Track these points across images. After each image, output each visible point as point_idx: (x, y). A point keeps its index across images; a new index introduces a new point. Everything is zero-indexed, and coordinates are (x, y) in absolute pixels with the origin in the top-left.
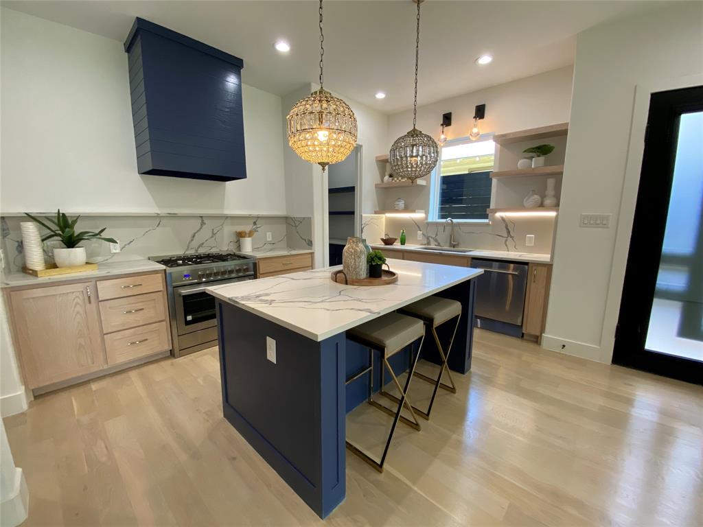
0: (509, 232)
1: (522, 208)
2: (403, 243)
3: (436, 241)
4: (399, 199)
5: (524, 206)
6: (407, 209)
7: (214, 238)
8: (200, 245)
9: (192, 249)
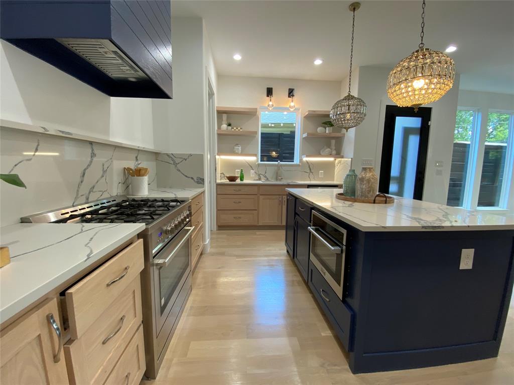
0: (310, 170)
1: (319, 154)
2: (242, 180)
3: (265, 177)
4: (237, 144)
5: (320, 154)
6: (243, 154)
7: (104, 177)
8: (91, 189)
9: (82, 195)
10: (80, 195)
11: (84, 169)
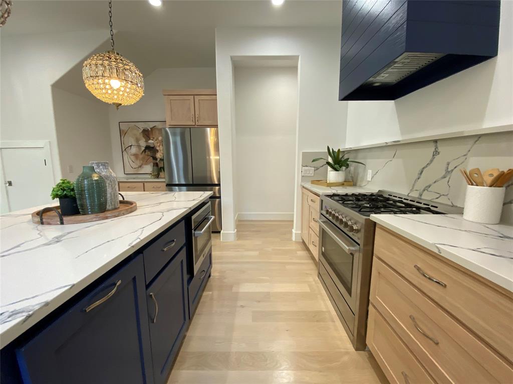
7: (447, 179)
8: (426, 187)
9: (416, 190)
10: (415, 189)
11: (423, 167)
